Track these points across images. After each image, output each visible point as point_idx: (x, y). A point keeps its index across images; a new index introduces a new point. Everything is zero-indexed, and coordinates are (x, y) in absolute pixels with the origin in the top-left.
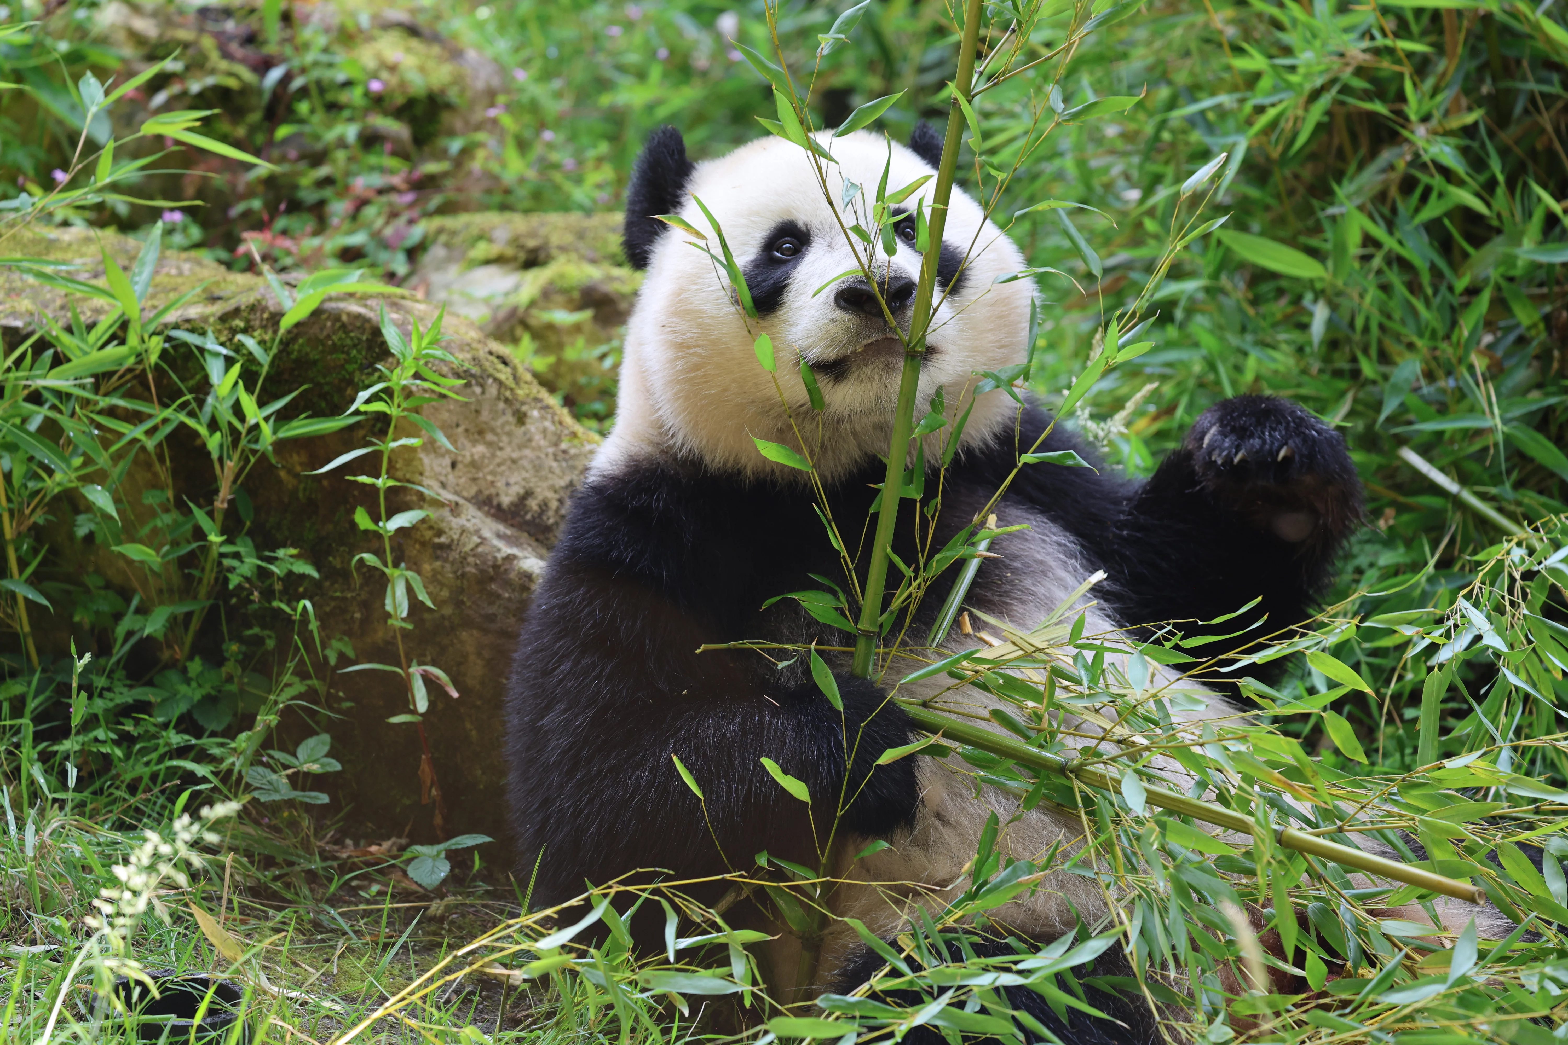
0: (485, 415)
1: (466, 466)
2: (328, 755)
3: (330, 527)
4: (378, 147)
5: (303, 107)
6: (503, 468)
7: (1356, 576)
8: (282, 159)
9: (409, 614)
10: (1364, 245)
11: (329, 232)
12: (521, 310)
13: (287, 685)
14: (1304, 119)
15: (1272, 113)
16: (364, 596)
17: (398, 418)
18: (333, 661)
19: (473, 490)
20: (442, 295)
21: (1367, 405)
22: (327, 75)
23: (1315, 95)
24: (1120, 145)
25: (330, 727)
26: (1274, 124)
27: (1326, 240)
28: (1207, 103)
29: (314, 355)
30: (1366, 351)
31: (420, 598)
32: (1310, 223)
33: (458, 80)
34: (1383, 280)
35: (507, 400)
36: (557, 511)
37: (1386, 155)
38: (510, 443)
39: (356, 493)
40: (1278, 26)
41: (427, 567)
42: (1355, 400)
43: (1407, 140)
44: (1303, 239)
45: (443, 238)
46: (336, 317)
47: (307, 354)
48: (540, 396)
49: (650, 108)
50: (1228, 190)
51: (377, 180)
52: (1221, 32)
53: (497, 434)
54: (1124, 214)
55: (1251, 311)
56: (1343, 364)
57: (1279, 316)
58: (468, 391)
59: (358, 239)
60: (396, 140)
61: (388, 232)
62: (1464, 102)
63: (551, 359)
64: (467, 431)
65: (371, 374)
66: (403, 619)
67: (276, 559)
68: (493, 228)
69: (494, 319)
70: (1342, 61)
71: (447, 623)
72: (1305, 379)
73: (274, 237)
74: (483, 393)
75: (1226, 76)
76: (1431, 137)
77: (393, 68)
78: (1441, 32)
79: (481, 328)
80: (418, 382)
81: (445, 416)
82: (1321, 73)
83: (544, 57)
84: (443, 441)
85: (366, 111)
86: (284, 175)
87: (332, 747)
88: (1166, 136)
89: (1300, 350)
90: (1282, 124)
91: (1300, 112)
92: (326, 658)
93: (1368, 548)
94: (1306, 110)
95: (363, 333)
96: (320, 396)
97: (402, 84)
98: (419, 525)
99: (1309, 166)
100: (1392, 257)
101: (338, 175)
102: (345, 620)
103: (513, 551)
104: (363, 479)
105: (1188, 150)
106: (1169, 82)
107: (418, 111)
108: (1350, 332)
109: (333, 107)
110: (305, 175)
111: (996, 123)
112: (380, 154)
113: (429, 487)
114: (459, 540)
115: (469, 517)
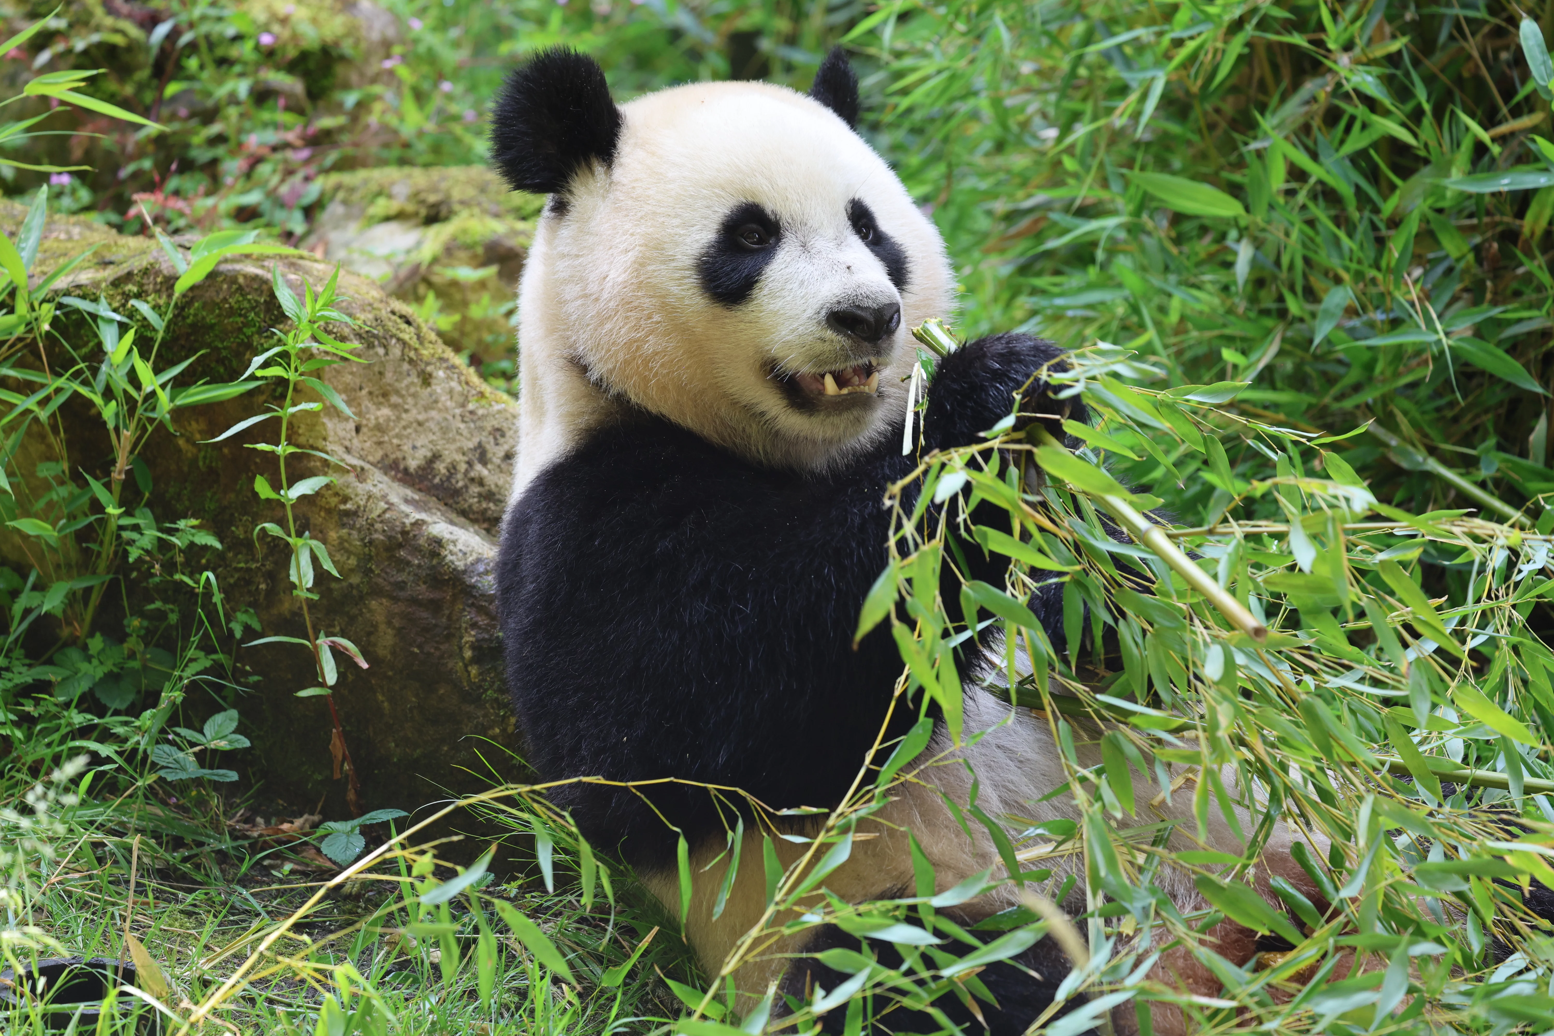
0: (389, 377)
1: (371, 430)
2: (236, 731)
3: (232, 496)
4: (271, 102)
5: (193, 63)
6: (409, 431)
8: (173, 117)
9: (315, 584)
10: (1288, 180)
11: (223, 191)
12: (423, 268)
13: (191, 660)
14: (1224, 51)
15: (1191, 45)
16: (269, 566)
17: (296, 382)
18: (238, 634)
19: (379, 454)
20: (341, 254)
21: (1295, 345)
22: (216, 29)
23: (1238, 25)
24: (1036, 82)
25: (238, 702)
26: (1193, 57)
27: (1248, 176)
28: (1124, 37)
29: (211, 319)
30: (1292, 289)
31: (326, 567)
32: (1233, 158)
33: (352, 31)
34: (1308, 216)
35: (411, 361)
36: (466, 472)
37: (1309, 87)
38: (415, 405)
39: (255, 461)
41: (333, 535)
42: (1284, 340)
43: (1330, 70)
44: (1224, 176)
45: (341, 195)
46: (232, 279)
47: (204, 318)
48: (445, 356)
50: (1147, 126)
51: (271, 137)
53: (402, 396)
54: (1041, 153)
55: (1174, 251)
56: (1268, 303)
57: (1203, 255)
58: (371, 352)
59: (253, 198)
60: (289, 95)
61: (284, 189)
62: (1388, 29)
63: (456, 317)
64: (370, 393)
65: (267, 338)
66: (308, 590)
67: (177, 530)
68: (392, 184)
69: (396, 277)
71: (355, 592)
72: (1232, 318)
73: (166, 199)
74: (387, 354)
75: (1144, 9)
76: (1353, 67)
77: (284, 21)
79: (382, 287)
80: (316, 345)
81: (348, 378)
82: (1240, 3)
83: (441, 5)
85: (258, 66)
86: (174, 133)
87: (240, 723)
88: (1082, 72)
89: (1226, 289)
90: (1201, 57)
91: (1220, 45)
92: (231, 632)
94: (1226, 41)
95: (260, 295)
96: (217, 361)
97: (295, 37)
98: (323, 492)
99: (1231, 99)
100: (1319, 188)
101: (230, 132)
102: (249, 592)
103: (423, 516)
104: (262, 446)
105: (1106, 86)
106: (1085, 17)
107: (312, 65)
108: (1276, 271)
109: (224, 62)
110: (196, 133)
111: (907, 62)
112: (273, 110)
113: (332, 453)
114: (365, 506)
115: (376, 482)
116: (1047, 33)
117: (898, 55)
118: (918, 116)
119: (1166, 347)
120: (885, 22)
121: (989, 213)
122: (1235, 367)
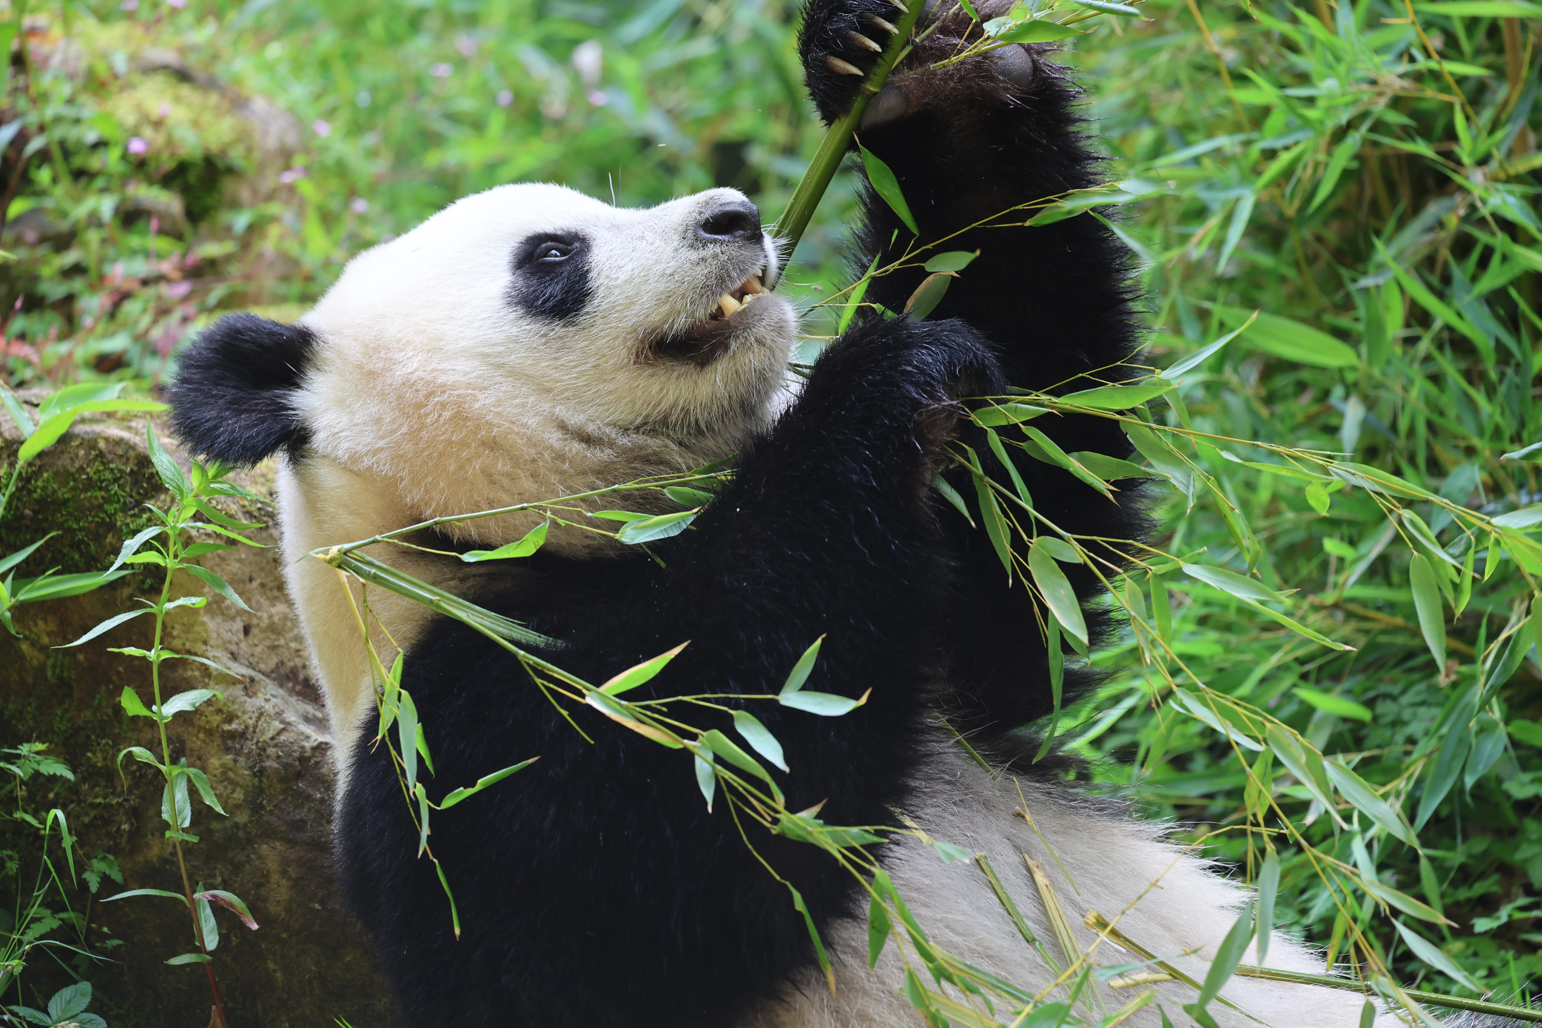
1: (263, 631)
2: (89, 1009)
3: (88, 714)
4: (141, 224)
5: (44, 176)
7: (1407, 747)
8: (18, 242)
9: (192, 822)
10: (1408, 325)
11: (80, 335)
13: (34, 920)
14: (1326, 165)
15: (1285, 158)
16: (134, 801)
17: (175, 572)
18: (94, 887)
19: (273, 662)
22: (73, 134)
23: (1340, 134)
25: (92, 973)
26: (1288, 173)
27: (1357, 320)
28: (1202, 147)
29: (63, 493)
30: (1412, 460)
31: (207, 802)
32: (1339, 297)
33: (243, 136)
34: (1432, 368)
37: (1433, 209)
39: (121, 669)
40: (1292, 47)
41: (214, 762)
43: (1461, 189)
44: (1329, 318)
46: (91, 443)
47: (54, 492)
49: (491, 168)
50: (1231, 258)
51: (141, 267)
52: (1217, 56)
55: (1264, 412)
57: (1300, 417)
58: (264, 534)
59: (117, 343)
60: (162, 216)
61: (157, 333)
62: (1532, 140)
64: (262, 585)
65: (139, 516)
66: (183, 830)
67: (19, 756)
70: (1375, 89)
71: (241, 834)
73: (9, 344)
75: (1226, 112)
76: (1490, 184)
77: (158, 124)
78: (1500, 50)
80: (200, 524)
81: (235, 567)
82: (1347, 105)
83: (353, 105)
84: (234, 598)
85: (125, 180)
86: (19, 262)
87: (94, 998)
90: (1299, 172)
91: (1321, 157)
92: (84, 885)
93: (1422, 711)
94: (1329, 153)
95: (126, 464)
96: (71, 546)
97: (170, 143)
98: (204, 708)
99: (1335, 225)
100: (1446, 335)
101: (90, 261)
102: (109, 834)
104: (131, 651)
105: (1179, 209)
106: (1153, 122)
107: (192, 177)
108: (1392, 437)
109: (80, 175)
110: (48, 263)
112: (144, 233)
113: (215, 659)
114: (255, 727)
115: (268, 697)
116: (1107, 142)
119: (1255, 532)
122: (1341, 560)
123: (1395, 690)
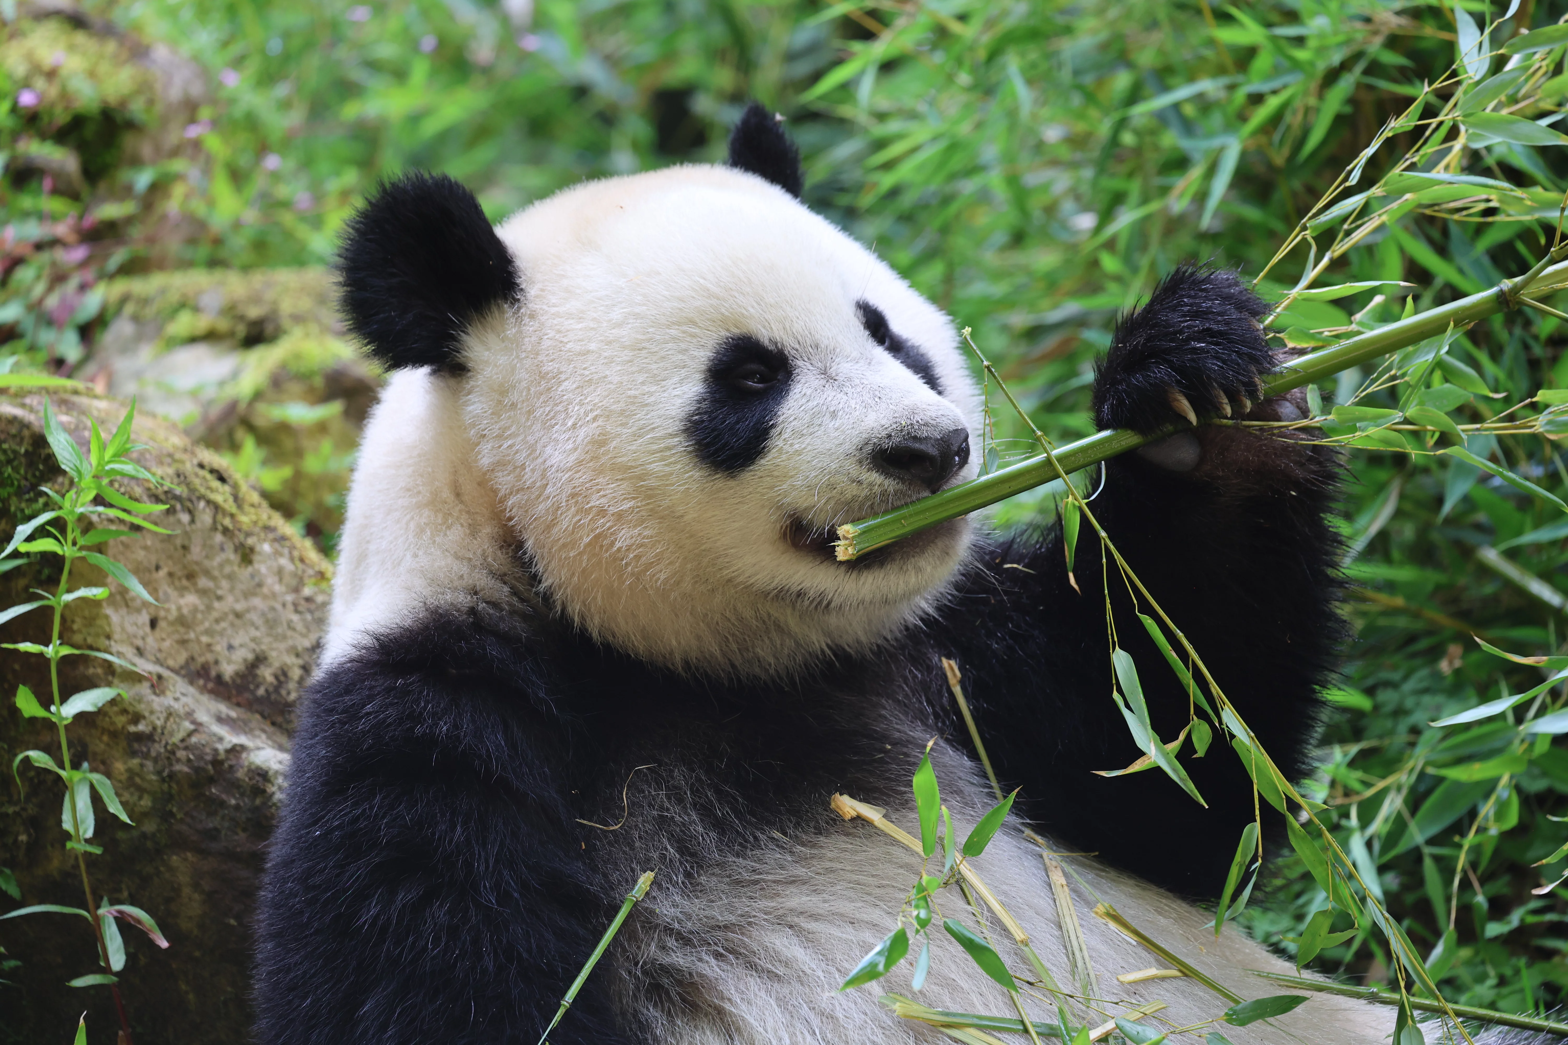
0: (196, 552)
1: (171, 624)
4: (34, 185)
6: (223, 625)
7: (1411, 738)
9: (97, 833)
12: (242, 405)
14: (1317, 110)
15: (1273, 103)
16: (32, 810)
17: (74, 560)
19: (182, 657)
20: (130, 388)
21: (1419, 504)
23: (1332, 77)
24: (1065, 153)
26: (1276, 119)
28: (1183, 92)
31: (111, 810)
33: (144, 87)
35: (226, 531)
36: (301, 680)
38: (232, 590)
39: (17, 667)
41: (119, 766)
42: (1402, 496)
45: (129, 309)
48: (272, 523)
49: (415, 119)
50: (1216, 214)
51: (33, 230)
53: (213, 578)
54: (1073, 248)
58: (171, 519)
59: (10, 313)
60: (58, 175)
61: (52, 302)
63: (286, 472)
64: (171, 575)
65: (34, 500)
66: (87, 841)
68: (199, 292)
69: (205, 417)
70: (1369, 27)
71: (149, 844)
74: (193, 521)
75: (1209, 53)
77: (51, 74)
79: (187, 432)
80: (100, 509)
81: (141, 555)
82: (1340, 45)
83: (263, 52)
84: (138, 590)
85: (15, 136)
88: (1128, 138)
90: (1288, 118)
91: (1312, 101)
93: (1427, 699)
94: (1321, 97)
95: (20, 443)
97: (65, 96)
98: (107, 709)
99: (1327, 175)
102: (5, 846)
103: (241, 739)
104: (27, 647)
105: (1159, 158)
106: (1130, 65)
107: (89, 132)
111: (893, 126)
112: (37, 193)
113: (119, 654)
114: (164, 728)
115: (178, 695)
116: (1079, 88)
117: (881, 117)
118: (907, 200)
120: (862, 73)
121: (1005, 328)
123: (1396, 676)
